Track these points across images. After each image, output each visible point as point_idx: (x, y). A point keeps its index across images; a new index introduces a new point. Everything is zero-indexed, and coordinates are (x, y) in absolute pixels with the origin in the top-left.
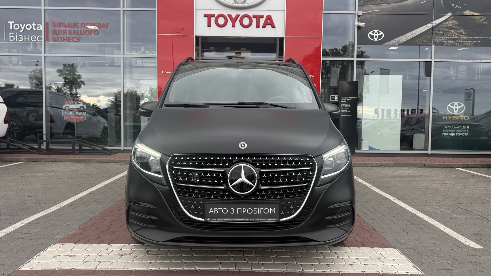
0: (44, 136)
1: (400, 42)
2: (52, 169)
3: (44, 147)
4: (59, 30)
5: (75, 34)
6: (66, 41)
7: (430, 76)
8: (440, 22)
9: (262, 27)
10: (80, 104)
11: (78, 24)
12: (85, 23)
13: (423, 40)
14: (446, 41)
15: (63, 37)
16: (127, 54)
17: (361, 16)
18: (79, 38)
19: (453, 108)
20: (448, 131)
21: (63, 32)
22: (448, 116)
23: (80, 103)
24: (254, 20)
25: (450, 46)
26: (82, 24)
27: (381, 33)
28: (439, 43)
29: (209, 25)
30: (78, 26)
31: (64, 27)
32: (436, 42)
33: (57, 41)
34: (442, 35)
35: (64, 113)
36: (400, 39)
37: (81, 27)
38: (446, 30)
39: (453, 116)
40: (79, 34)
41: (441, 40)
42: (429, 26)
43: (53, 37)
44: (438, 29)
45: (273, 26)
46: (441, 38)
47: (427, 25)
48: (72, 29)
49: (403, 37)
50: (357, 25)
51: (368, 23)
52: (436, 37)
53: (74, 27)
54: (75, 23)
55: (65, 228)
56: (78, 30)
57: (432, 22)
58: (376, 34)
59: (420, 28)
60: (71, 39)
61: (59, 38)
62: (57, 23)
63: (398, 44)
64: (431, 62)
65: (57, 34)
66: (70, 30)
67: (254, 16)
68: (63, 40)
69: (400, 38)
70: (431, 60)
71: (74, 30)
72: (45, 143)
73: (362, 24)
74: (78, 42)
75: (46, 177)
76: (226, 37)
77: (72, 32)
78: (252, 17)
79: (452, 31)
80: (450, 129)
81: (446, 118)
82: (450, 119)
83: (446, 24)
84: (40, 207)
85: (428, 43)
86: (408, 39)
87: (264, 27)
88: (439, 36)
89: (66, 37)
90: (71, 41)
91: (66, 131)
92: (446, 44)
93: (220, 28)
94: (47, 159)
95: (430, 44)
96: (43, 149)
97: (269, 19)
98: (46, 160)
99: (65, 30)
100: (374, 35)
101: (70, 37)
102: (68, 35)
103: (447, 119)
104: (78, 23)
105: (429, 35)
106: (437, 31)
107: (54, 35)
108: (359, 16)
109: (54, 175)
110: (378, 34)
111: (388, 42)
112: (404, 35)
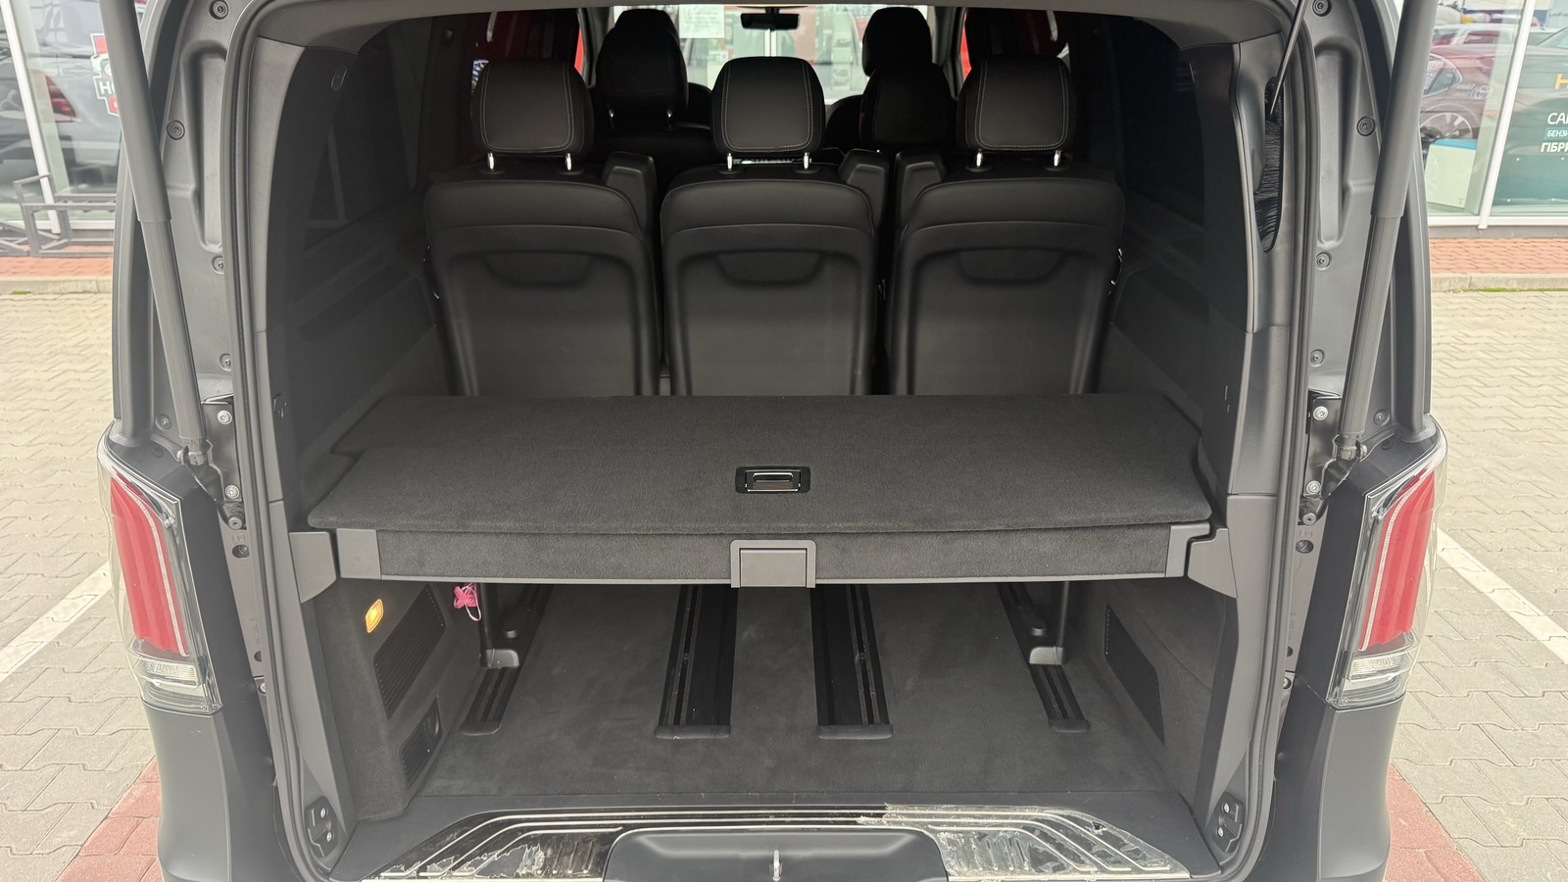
0: (45, 183)
2: (83, 336)
3: (50, 223)
35: (102, 88)
55: (100, 766)
72: (52, 214)
75: (55, 395)
84: (14, 605)
94: (63, 282)
96: (49, 231)
98: (61, 285)
109: (89, 375)
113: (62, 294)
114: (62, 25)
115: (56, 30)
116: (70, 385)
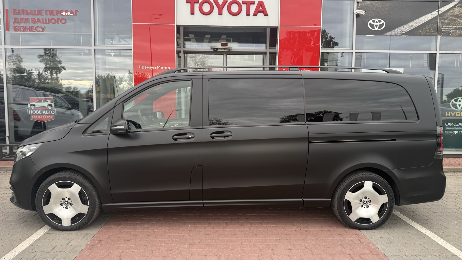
0: (7, 139)
1: (403, 32)
3: (7, 150)
4: (20, 18)
5: (39, 23)
6: (29, 31)
7: (435, 69)
8: (446, 9)
9: (253, 15)
10: (47, 102)
11: (42, 12)
12: (50, 10)
13: (428, 29)
14: (453, 31)
15: (26, 26)
16: (99, 45)
17: (360, 2)
18: (44, 27)
19: (456, 104)
20: (451, 128)
21: (25, 21)
22: (451, 113)
23: (47, 100)
24: (244, 7)
25: (457, 36)
26: (46, 11)
27: (383, 21)
28: (445, 33)
29: (192, 13)
30: (42, 14)
31: (26, 15)
32: (441, 32)
33: (19, 30)
34: (448, 24)
35: (30, 112)
36: (403, 29)
37: (46, 14)
38: (453, 18)
39: (457, 113)
40: (44, 23)
41: (447, 30)
42: (434, 14)
43: (14, 26)
44: (444, 17)
45: (265, 14)
46: (447, 28)
47: (432, 13)
48: (36, 17)
49: (406, 26)
50: (356, 12)
51: (368, 10)
52: (442, 26)
53: (37, 15)
54: (38, 10)
56: (42, 19)
57: (438, 10)
58: (377, 23)
59: (424, 17)
60: (35, 28)
61: (22, 28)
62: (18, 10)
63: (400, 34)
64: (436, 54)
65: (18, 23)
66: (33, 18)
67: (244, 3)
68: (25, 29)
69: (402, 27)
70: (436, 51)
71: (38, 19)
72: (8, 148)
73: (362, 12)
74: (42, 31)
76: (211, 27)
77: (36, 21)
78: (241, 3)
79: (459, 20)
80: (454, 126)
81: (449, 114)
82: (453, 116)
83: (453, 12)
85: (433, 33)
86: (412, 28)
87: (255, 14)
88: (445, 25)
89: (29, 27)
90: (35, 30)
91: (35, 130)
92: (452, 34)
93: (205, 16)
95: (436, 34)
96: (6, 153)
97: (261, 6)
99: (28, 19)
100: (375, 24)
101: (34, 27)
102: (31, 25)
103: (450, 116)
104: (42, 10)
105: (434, 24)
106: (443, 19)
107: (15, 24)
108: (358, 3)
110: (379, 23)
111: (390, 32)
112: (407, 24)
113: (7, 171)
114: (20, 96)
115: (19, 97)
116: (4, 198)
